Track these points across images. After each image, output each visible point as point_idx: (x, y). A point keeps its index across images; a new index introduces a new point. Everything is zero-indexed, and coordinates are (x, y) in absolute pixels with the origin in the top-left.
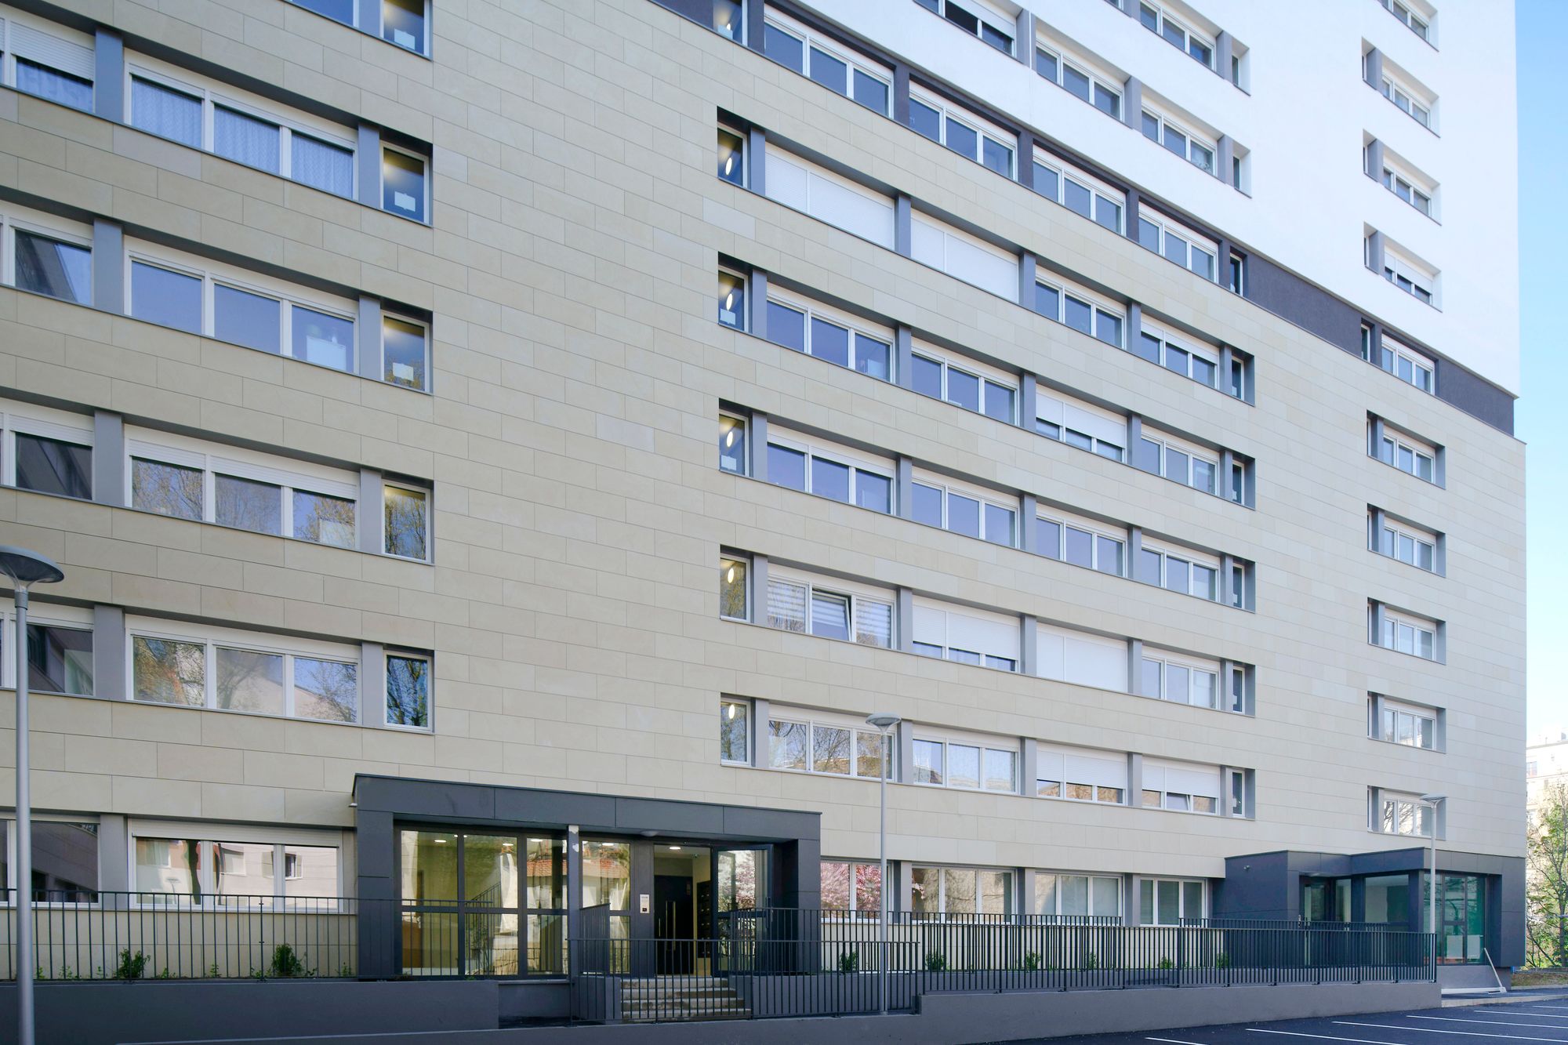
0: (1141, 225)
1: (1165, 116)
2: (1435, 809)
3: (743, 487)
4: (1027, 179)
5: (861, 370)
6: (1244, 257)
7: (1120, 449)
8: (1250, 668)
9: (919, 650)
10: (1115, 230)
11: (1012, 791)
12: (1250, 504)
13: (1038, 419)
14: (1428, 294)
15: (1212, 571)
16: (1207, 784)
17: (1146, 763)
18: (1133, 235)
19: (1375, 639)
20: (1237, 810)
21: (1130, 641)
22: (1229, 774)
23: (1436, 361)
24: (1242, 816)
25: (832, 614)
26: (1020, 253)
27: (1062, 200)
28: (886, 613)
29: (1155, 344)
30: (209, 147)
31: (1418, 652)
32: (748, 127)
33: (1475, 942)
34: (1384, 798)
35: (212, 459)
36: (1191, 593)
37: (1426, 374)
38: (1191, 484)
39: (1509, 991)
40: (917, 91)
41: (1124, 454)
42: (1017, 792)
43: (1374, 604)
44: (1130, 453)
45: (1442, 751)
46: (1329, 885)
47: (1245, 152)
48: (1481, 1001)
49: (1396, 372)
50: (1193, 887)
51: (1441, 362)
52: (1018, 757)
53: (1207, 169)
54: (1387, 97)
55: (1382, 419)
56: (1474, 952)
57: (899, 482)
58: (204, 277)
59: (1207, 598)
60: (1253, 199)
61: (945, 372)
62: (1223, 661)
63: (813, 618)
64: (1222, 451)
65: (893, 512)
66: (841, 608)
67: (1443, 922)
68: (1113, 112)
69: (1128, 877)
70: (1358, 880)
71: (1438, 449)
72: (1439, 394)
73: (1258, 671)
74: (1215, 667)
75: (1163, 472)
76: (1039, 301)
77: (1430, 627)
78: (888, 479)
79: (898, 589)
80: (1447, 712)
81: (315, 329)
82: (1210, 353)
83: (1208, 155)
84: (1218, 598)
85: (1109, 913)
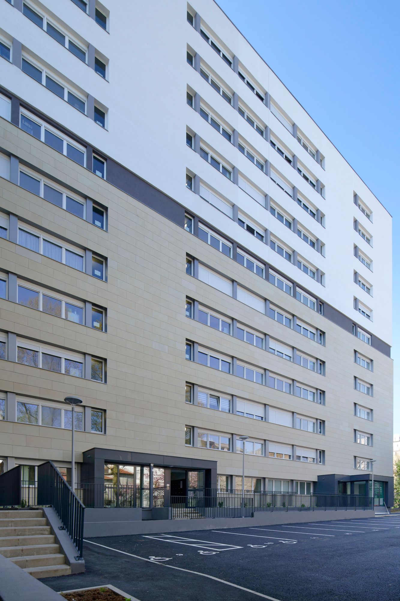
0: (297, 293)
1: (303, 262)
2: (370, 462)
3: (191, 364)
4: (267, 278)
5: (222, 331)
6: (323, 304)
7: (291, 357)
8: (324, 421)
9: (238, 413)
10: (289, 294)
11: (261, 455)
12: (324, 375)
13: (270, 348)
14: (369, 316)
15: (314, 393)
16: (312, 454)
17: (297, 448)
18: (295, 296)
19: (355, 414)
20: (320, 462)
21: (293, 413)
22: (318, 451)
23: (371, 336)
24: (321, 464)
25: (214, 401)
26: (265, 300)
27: (276, 285)
28: (228, 402)
29: (300, 327)
30: (42, 253)
31: (366, 418)
32: (194, 258)
33: (381, 500)
34: (358, 460)
35: (42, 349)
36: (309, 399)
37: (369, 339)
38: (309, 368)
39: (390, 513)
40: (239, 250)
41: (292, 359)
42: (263, 456)
43: (355, 404)
44: (293, 358)
45: (372, 446)
46: (345, 484)
47: (324, 274)
48: (384, 516)
49: (361, 339)
50: (309, 484)
51: (372, 336)
52: (264, 446)
53: (313, 278)
54: (360, 260)
55: (358, 352)
56: (381, 503)
57: (233, 364)
58: (40, 292)
59: (312, 401)
60: (326, 288)
61: (245, 333)
62: (317, 419)
63: (210, 403)
64: (317, 359)
65: (231, 373)
66: (216, 400)
67: (374, 495)
68: (289, 260)
69: (292, 481)
70: (352, 483)
71: (372, 361)
72: (372, 345)
73: (326, 422)
74: (315, 421)
75: (302, 365)
76: (270, 313)
77: (369, 411)
78: (230, 363)
79: (232, 395)
80: (374, 435)
81: (70, 310)
82: (314, 331)
83: (314, 273)
84: (315, 401)
85: (287, 491)
